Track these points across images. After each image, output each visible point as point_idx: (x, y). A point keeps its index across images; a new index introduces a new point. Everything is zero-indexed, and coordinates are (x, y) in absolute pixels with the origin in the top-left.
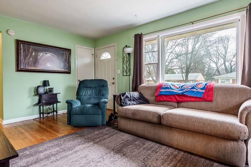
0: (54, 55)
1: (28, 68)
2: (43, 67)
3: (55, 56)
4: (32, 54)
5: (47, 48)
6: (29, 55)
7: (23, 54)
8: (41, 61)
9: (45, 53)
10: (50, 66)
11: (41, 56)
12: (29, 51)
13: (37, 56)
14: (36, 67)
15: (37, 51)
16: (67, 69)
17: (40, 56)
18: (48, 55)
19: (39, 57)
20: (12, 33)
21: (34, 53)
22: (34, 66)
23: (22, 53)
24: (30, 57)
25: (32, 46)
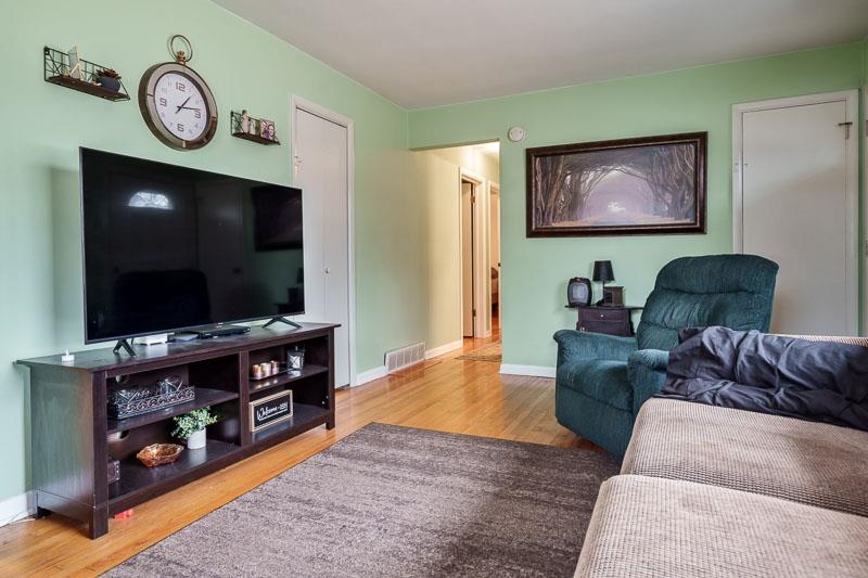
0: (634, 172)
1: (554, 225)
2: (596, 219)
3: (639, 173)
4: (563, 181)
5: (610, 152)
6: (558, 185)
7: (542, 187)
8: (589, 201)
9: (604, 170)
10: (618, 212)
11: (591, 182)
12: (555, 174)
13: (578, 183)
14: (577, 219)
15: (577, 169)
16: (686, 217)
17: (588, 181)
18: (614, 173)
19: (583, 188)
20: (517, 135)
21: (569, 177)
22: (570, 219)
23: (539, 183)
24: (558, 193)
25: (563, 157)
